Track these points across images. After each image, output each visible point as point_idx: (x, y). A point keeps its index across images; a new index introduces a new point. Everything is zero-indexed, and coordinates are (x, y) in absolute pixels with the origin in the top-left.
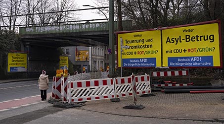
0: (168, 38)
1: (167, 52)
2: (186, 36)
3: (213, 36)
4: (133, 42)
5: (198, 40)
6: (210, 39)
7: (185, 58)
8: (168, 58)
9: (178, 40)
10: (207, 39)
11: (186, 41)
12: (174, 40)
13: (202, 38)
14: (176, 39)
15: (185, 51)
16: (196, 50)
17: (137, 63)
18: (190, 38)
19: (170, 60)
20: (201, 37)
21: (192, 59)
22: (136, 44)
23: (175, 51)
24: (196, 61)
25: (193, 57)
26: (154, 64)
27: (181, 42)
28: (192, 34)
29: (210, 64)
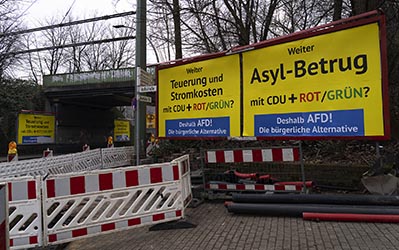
0: (256, 70)
1: (254, 102)
2: (296, 63)
3: (364, 57)
4: (184, 84)
5: (324, 72)
6: (357, 66)
7: (294, 115)
8: (255, 116)
9: (278, 74)
10: (349, 67)
11: (297, 76)
12: (269, 74)
13: (336, 65)
14: (271, 72)
15: (293, 99)
16: (321, 96)
17: (192, 128)
18: (306, 68)
19: (259, 120)
20: (332, 62)
21: (310, 119)
22: (190, 89)
23: (271, 100)
24: (319, 123)
25: (313, 114)
26: (225, 131)
27: (283, 78)
28: (310, 58)
29: (355, 129)
